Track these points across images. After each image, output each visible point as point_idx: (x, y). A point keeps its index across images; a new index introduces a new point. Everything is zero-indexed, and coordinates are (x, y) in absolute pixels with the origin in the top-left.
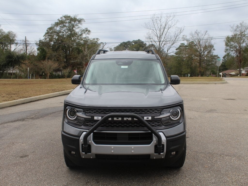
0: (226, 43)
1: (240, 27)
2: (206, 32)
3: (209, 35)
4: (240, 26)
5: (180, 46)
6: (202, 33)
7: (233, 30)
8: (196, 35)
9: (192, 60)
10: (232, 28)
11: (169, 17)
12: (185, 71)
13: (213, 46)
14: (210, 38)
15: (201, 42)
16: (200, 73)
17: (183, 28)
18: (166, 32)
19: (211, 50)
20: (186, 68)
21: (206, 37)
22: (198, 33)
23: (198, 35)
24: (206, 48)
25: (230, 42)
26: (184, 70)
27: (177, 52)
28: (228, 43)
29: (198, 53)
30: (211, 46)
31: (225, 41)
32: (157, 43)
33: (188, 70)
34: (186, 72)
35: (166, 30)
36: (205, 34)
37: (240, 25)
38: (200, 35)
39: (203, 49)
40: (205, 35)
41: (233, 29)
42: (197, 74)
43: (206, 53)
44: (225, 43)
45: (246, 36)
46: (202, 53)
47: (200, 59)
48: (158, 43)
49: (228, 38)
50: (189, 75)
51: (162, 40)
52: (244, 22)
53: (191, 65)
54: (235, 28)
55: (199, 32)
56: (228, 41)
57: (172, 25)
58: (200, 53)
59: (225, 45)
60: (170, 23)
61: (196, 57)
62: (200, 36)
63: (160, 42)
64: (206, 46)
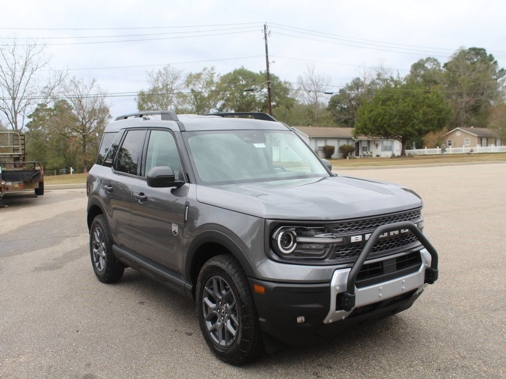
0: (139, 103)
1: (164, 75)
2: (94, 81)
3: (99, 88)
4: (164, 73)
5: (37, 110)
6: (85, 84)
7: (152, 80)
8: (73, 87)
9: (67, 139)
10: (150, 75)
11: (33, 46)
12: (54, 163)
13: (108, 111)
14: (102, 95)
15: (84, 101)
16: (85, 165)
17: (65, 72)
18: (28, 78)
19: (104, 117)
20: (54, 157)
21: (93, 92)
22: (76, 83)
23: (76, 86)
24: (93, 113)
25: (146, 103)
26: (51, 161)
27: (31, 122)
28: (142, 105)
29: (78, 124)
30: (104, 111)
31: (137, 100)
32: (7, 101)
33: (60, 159)
34: (56, 165)
35: (27, 74)
36: (92, 85)
37: (163, 71)
38: (81, 87)
39: (87, 116)
40: (92, 87)
41: (152, 78)
42: (79, 168)
43: (95, 124)
44: (137, 104)
45: (175, 92)
46: (88, 125)
47: (84, 136)
48: (10, 102)
49: (142, 94)
50: (72, 170)
51: (20, 95)
52: (171, 66)
53: (67, 149)
54: (155, 76)
55: (78, 82)
56: (143, 100)
57: (40, 65)
58: (83, 124)
59: (137, 107)
60: (35, 59)
61: (75, 134)
62: (81, 90)
63: (14, 99)
64: (94, 110)
